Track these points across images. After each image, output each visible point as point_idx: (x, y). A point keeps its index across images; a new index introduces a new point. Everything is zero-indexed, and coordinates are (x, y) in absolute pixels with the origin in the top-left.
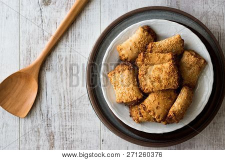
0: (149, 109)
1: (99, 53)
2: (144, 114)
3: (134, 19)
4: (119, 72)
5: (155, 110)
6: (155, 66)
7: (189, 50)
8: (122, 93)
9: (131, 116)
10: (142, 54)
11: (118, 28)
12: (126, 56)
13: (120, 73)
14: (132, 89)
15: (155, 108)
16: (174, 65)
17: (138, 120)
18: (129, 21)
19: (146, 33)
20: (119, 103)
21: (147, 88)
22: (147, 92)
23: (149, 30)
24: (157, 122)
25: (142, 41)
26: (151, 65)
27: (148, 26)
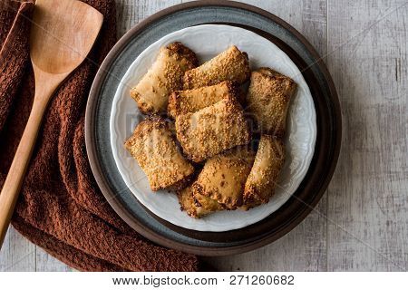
0: (208, 190)
1: (101, 111)
2: (203, 200)
3: (148, 34)
4: (142, 136)
5: (220, 189)
6: (201, 112)
7: (259, 69)
8: (156, 172)
9: (182, 209)
10: (173, 95)
11: (124, 58)
12: (149, 105)
13: (145, 137)
14: (172, 161)
15: (219, 186)
16: (233, 102)
17: (195, 213)
18: (140, 41)
19: (175, 56)
20: (155, 190)
21: (196, 153)
22: (199, 160)
23: (180, 50)
24: (229, 209)
25: (171, 71)
26: (194, 111)
27: (176, 43)
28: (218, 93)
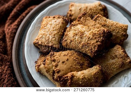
0: (55, 58)
4: (54, 18)
5: (60, 63)
8: (44, 34)
14: (54, 35)
19: (101, 8)
24: (54, 78)
25: (94, 10)
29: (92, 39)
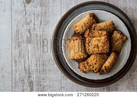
0: (90, 64)
2: (87, 67)
4: (74, 40)
5: (94, 65)
6: (96, 38)
7: (117, 30)
8: (75, 53)
9: (79, 68)
10: (88, 30)
12: (79, 31)
14: (81, 51)
16: (107, 38)
17: (83, 70)
19: (92, 18)
20: (72, 59)
22: (90, 53)
23: (94, 16)
24: (94, 72)
25: (89, 22)
26: (93, 37)
27: (93, 14)
28: (103, 34)
29: (104, 46)
